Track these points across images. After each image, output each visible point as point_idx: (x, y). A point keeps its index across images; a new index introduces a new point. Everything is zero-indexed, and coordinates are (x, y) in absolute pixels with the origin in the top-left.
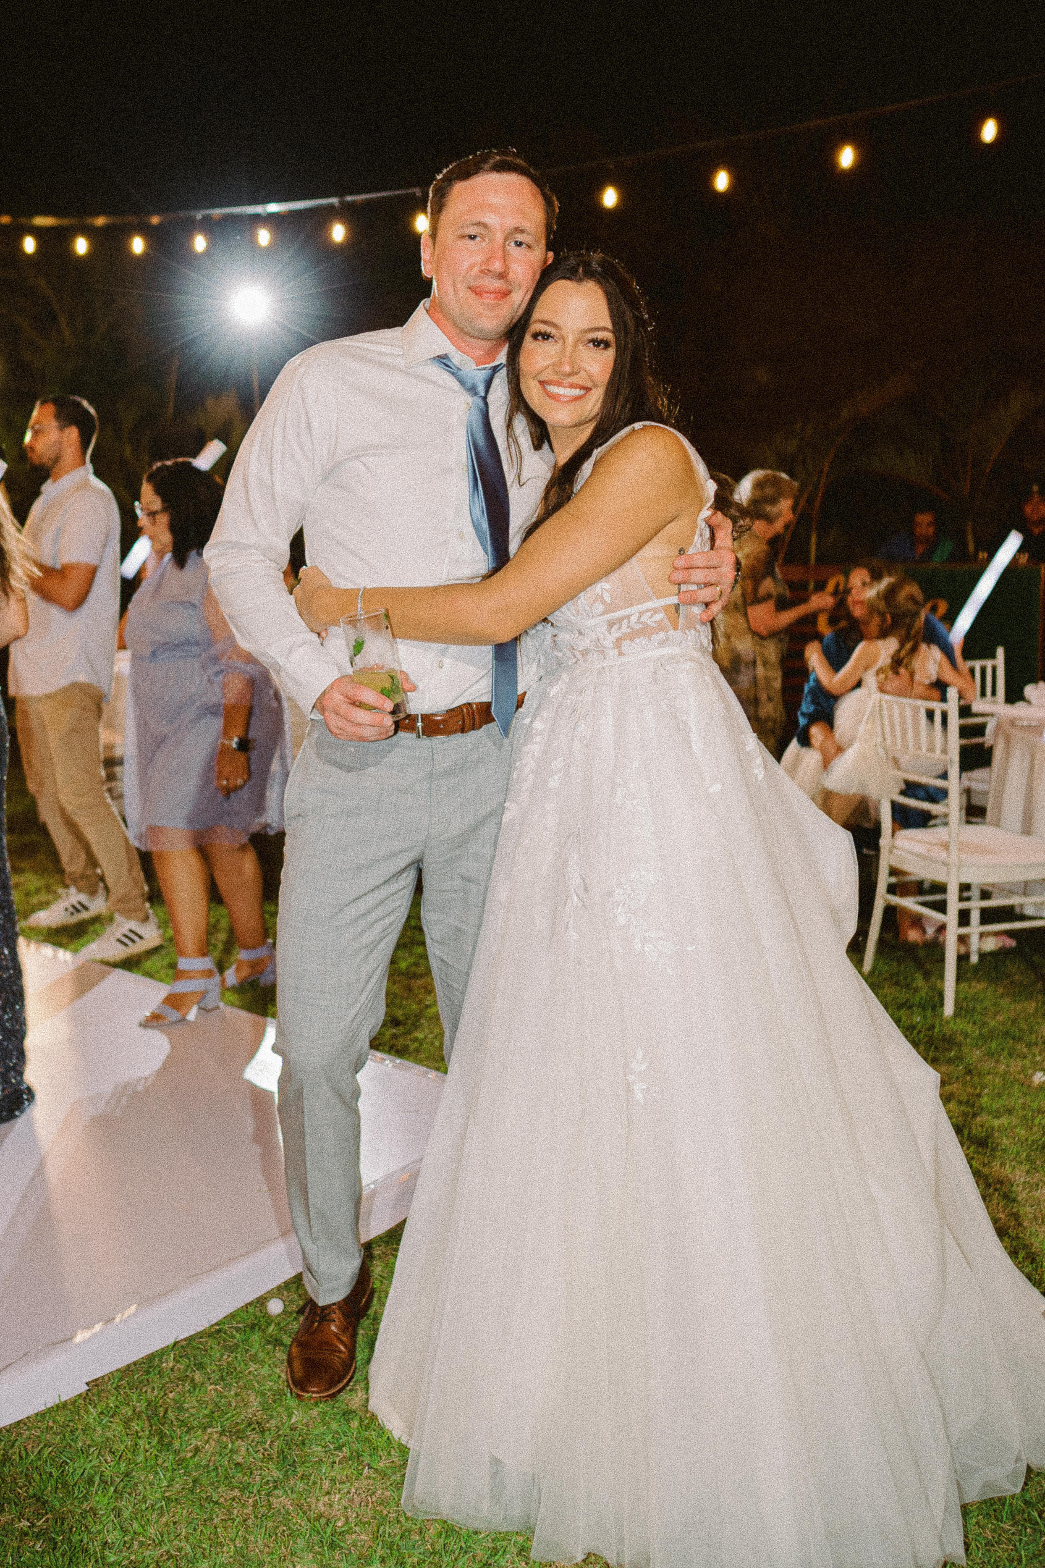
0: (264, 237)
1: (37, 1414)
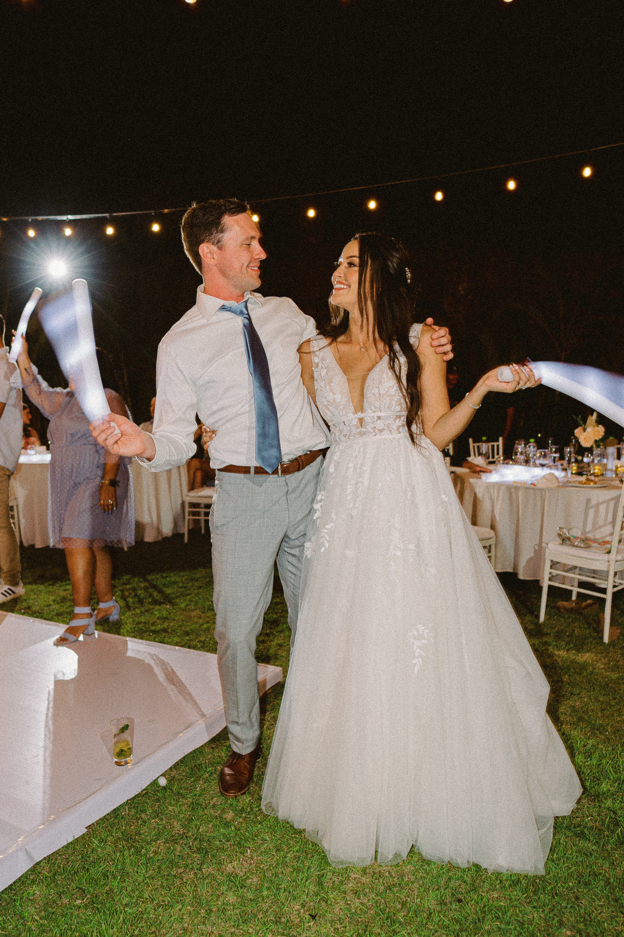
0: (68, 232)
1: (63, 847)
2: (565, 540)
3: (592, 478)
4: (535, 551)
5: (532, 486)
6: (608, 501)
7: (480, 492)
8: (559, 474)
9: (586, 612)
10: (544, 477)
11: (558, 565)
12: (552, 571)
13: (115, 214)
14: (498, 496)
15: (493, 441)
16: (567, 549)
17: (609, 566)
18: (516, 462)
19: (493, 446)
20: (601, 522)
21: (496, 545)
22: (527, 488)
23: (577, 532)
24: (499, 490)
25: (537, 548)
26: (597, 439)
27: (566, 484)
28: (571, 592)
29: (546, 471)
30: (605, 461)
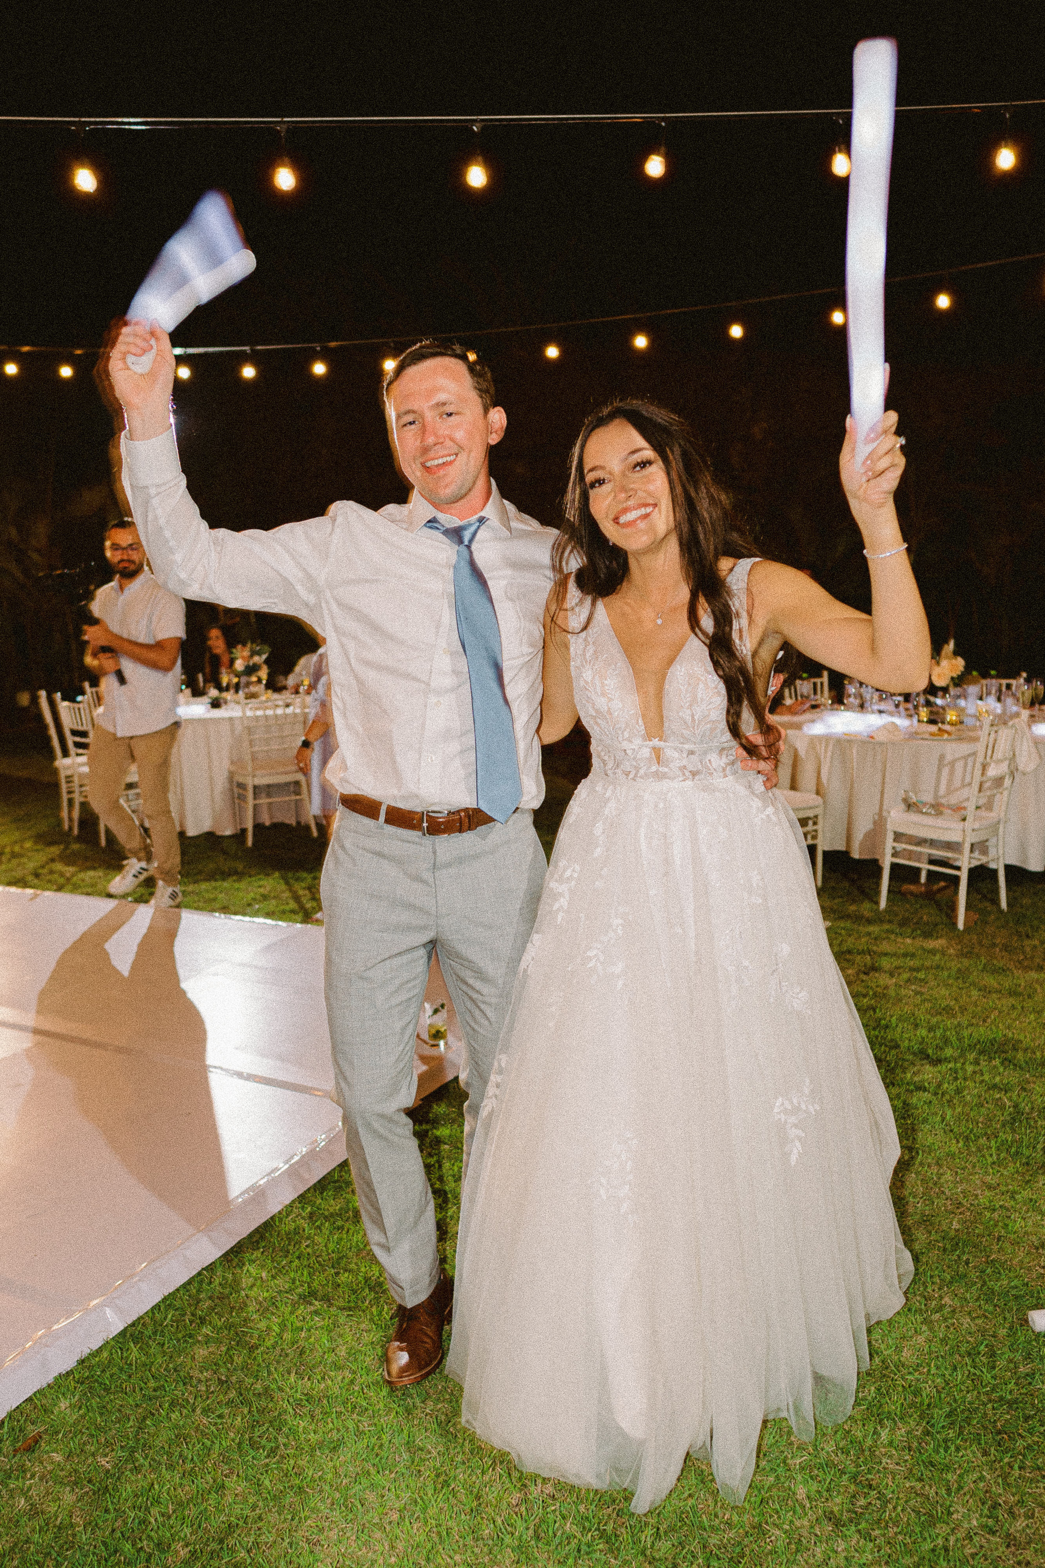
2: (910, 806)
3: (947, 727)
4: (875, 823)
5: (871, 740)
6: (965, 758)
7: (802, 748)
8: (902, 722)
9: (938, 896)
10: (884, 727)
11: (904, 838)
12: (896, 844)
13: (259, 348)
14: (826, 752)
15: (815, 677)
16: (914, 817)
17: (964, 835)
18: (848, 708)
19: (815, 684)
20: (957, 783)
21: (825, 814)
22: (863, 742)
23: (928, 798)
24: (827, 746)
25: (876, 817)
26: (955, 675)
27: (913, 735)
28: (918, 870)
29: (885, 719)
30: (962, 703)
